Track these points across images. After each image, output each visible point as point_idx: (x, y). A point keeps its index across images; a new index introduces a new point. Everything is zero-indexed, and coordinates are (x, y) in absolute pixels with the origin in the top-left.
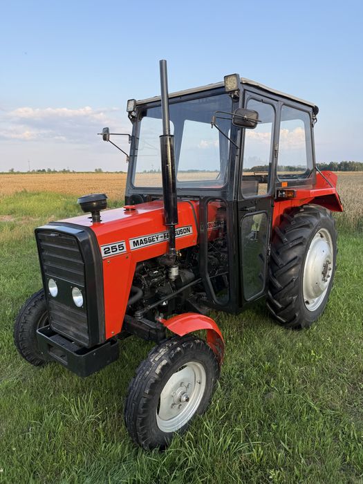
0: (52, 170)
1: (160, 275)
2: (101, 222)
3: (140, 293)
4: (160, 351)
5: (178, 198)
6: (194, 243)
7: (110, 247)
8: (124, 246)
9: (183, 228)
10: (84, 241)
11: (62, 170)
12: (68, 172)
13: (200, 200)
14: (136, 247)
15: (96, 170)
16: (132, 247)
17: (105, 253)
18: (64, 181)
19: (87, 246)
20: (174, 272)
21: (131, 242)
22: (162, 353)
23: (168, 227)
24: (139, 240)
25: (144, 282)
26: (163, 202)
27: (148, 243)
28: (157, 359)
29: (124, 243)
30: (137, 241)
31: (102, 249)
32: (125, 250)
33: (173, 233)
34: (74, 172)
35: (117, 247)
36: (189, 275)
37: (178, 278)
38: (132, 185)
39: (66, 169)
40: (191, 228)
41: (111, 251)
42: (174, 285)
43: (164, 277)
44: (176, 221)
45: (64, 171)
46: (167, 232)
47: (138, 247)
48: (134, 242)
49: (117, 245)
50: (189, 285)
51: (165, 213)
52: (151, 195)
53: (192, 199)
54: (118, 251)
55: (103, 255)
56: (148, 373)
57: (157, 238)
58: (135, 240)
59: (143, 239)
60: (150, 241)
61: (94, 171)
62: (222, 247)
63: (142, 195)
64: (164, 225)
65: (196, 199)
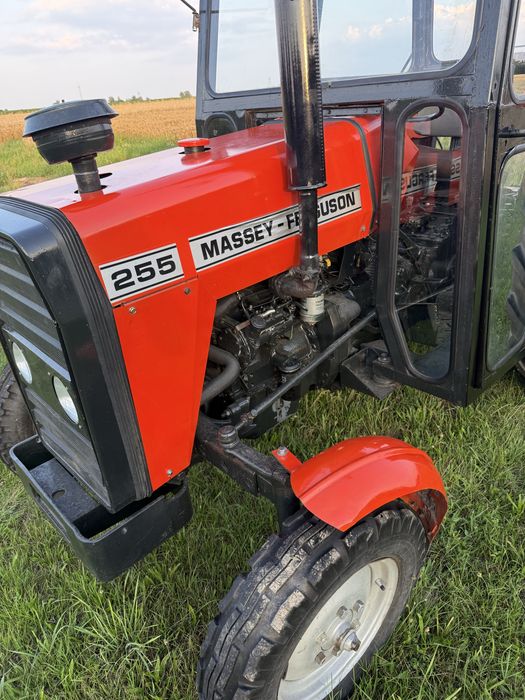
0: (116, 99)
1: (279, 319)
2: (105, 191)
3: (233, 368)
4: (284, 562)
5: (325, 112)
6: (364, 230)
7: (131, 266)
8: (176, 259)
9: (336, 196)
10: (42, 256)
11: (131, 98)
12: (140, 100)
13: (385, 114)
14: (210, 260)
15: (182, 94)
16: (199, 260)
17: (118, 287)
18: (130, 114)
19: (56, 271)
20: (314, 307)
21: (195, 247)
22: (290, 570)
23: (299, 197)
24: (218, 238)
25: (241, 339)
26: (283, 127)
27: (245, 247)
28: (275, 587)
29: (175, 254)
30: (214, 243)
31: (106, 275)
32: (179, 270)
33: (311, 212)
34: (148, 100)
35: (155, 265)
36: (348, 307)
37: (324, 319)
38: (209, 88)
39: (137, 97)
40: (357, 194)
41: (134, 277)
42: (313, 333)
43: (291, 318)
44: (320, 177)
45: (134, 100)
46: (296, 209)
47: (216, 258)
48: (204, 246)
49: (153, 259)
50: (348, 334)
51: (289, 155)
52: (254, 112)
53: (360, 111)
54: (158, 278)
55: (111, 292)
56: (250, 625)
57: (269, 229)
58: (208, 241)
59: (229, 234)
60: (250, 239)
61: (179, 96)
62: (418, 230)
63: (233, 113)
64: (286, 188)
65: (371, 111)
